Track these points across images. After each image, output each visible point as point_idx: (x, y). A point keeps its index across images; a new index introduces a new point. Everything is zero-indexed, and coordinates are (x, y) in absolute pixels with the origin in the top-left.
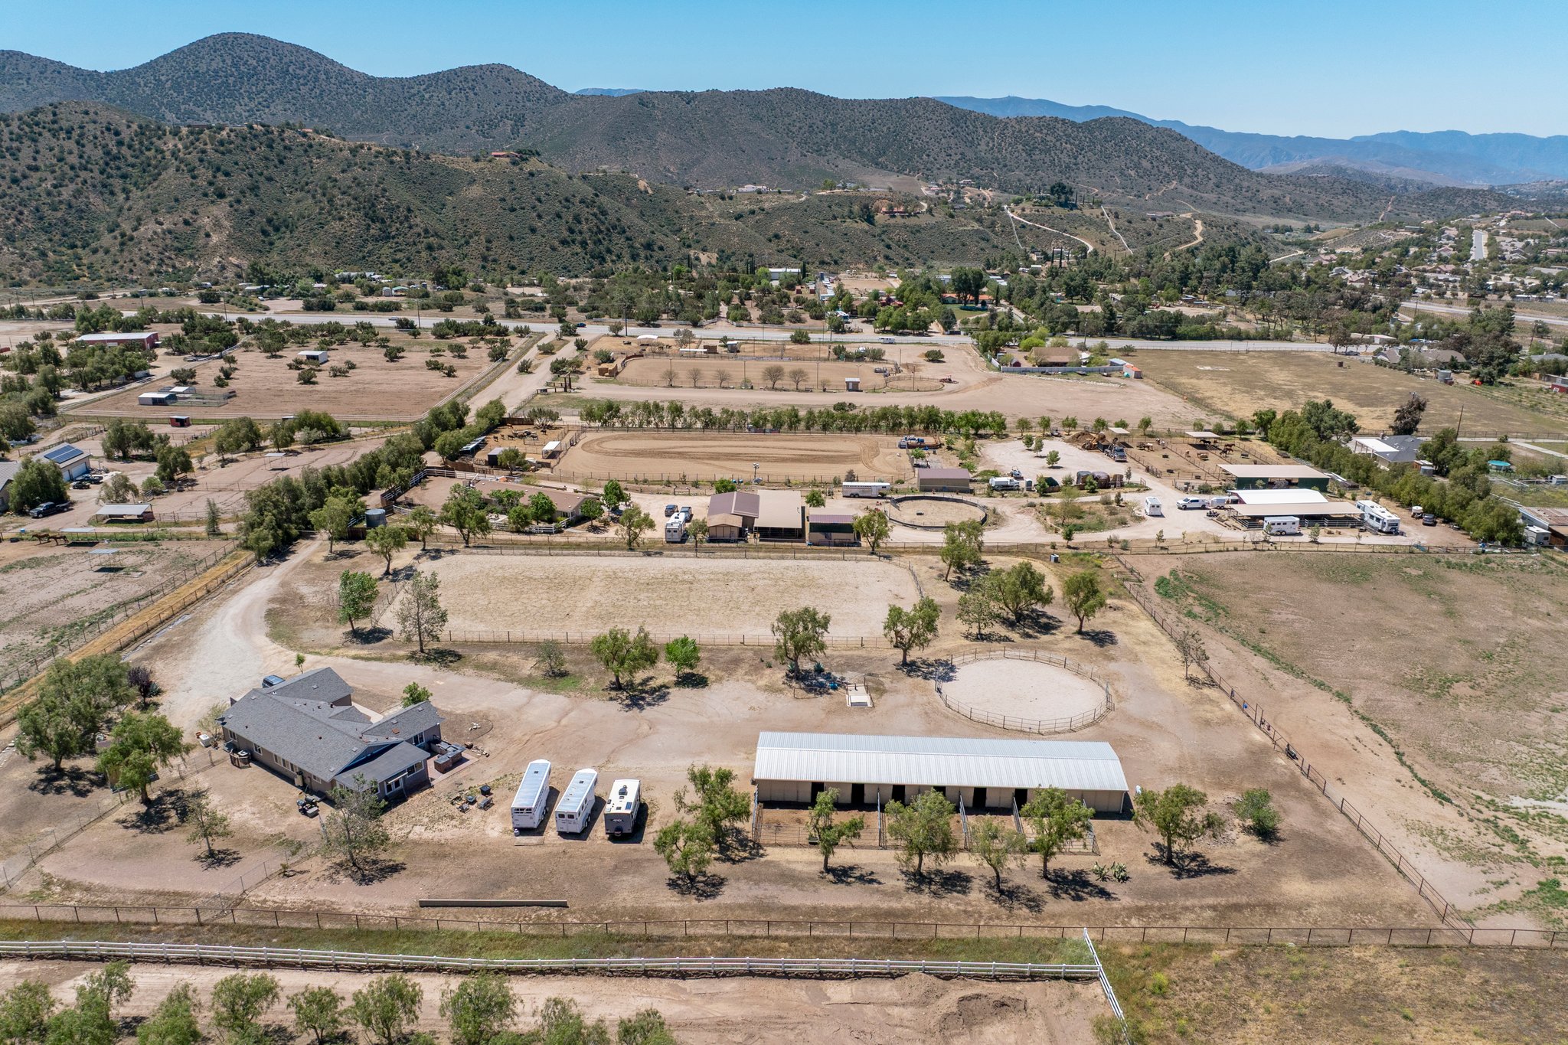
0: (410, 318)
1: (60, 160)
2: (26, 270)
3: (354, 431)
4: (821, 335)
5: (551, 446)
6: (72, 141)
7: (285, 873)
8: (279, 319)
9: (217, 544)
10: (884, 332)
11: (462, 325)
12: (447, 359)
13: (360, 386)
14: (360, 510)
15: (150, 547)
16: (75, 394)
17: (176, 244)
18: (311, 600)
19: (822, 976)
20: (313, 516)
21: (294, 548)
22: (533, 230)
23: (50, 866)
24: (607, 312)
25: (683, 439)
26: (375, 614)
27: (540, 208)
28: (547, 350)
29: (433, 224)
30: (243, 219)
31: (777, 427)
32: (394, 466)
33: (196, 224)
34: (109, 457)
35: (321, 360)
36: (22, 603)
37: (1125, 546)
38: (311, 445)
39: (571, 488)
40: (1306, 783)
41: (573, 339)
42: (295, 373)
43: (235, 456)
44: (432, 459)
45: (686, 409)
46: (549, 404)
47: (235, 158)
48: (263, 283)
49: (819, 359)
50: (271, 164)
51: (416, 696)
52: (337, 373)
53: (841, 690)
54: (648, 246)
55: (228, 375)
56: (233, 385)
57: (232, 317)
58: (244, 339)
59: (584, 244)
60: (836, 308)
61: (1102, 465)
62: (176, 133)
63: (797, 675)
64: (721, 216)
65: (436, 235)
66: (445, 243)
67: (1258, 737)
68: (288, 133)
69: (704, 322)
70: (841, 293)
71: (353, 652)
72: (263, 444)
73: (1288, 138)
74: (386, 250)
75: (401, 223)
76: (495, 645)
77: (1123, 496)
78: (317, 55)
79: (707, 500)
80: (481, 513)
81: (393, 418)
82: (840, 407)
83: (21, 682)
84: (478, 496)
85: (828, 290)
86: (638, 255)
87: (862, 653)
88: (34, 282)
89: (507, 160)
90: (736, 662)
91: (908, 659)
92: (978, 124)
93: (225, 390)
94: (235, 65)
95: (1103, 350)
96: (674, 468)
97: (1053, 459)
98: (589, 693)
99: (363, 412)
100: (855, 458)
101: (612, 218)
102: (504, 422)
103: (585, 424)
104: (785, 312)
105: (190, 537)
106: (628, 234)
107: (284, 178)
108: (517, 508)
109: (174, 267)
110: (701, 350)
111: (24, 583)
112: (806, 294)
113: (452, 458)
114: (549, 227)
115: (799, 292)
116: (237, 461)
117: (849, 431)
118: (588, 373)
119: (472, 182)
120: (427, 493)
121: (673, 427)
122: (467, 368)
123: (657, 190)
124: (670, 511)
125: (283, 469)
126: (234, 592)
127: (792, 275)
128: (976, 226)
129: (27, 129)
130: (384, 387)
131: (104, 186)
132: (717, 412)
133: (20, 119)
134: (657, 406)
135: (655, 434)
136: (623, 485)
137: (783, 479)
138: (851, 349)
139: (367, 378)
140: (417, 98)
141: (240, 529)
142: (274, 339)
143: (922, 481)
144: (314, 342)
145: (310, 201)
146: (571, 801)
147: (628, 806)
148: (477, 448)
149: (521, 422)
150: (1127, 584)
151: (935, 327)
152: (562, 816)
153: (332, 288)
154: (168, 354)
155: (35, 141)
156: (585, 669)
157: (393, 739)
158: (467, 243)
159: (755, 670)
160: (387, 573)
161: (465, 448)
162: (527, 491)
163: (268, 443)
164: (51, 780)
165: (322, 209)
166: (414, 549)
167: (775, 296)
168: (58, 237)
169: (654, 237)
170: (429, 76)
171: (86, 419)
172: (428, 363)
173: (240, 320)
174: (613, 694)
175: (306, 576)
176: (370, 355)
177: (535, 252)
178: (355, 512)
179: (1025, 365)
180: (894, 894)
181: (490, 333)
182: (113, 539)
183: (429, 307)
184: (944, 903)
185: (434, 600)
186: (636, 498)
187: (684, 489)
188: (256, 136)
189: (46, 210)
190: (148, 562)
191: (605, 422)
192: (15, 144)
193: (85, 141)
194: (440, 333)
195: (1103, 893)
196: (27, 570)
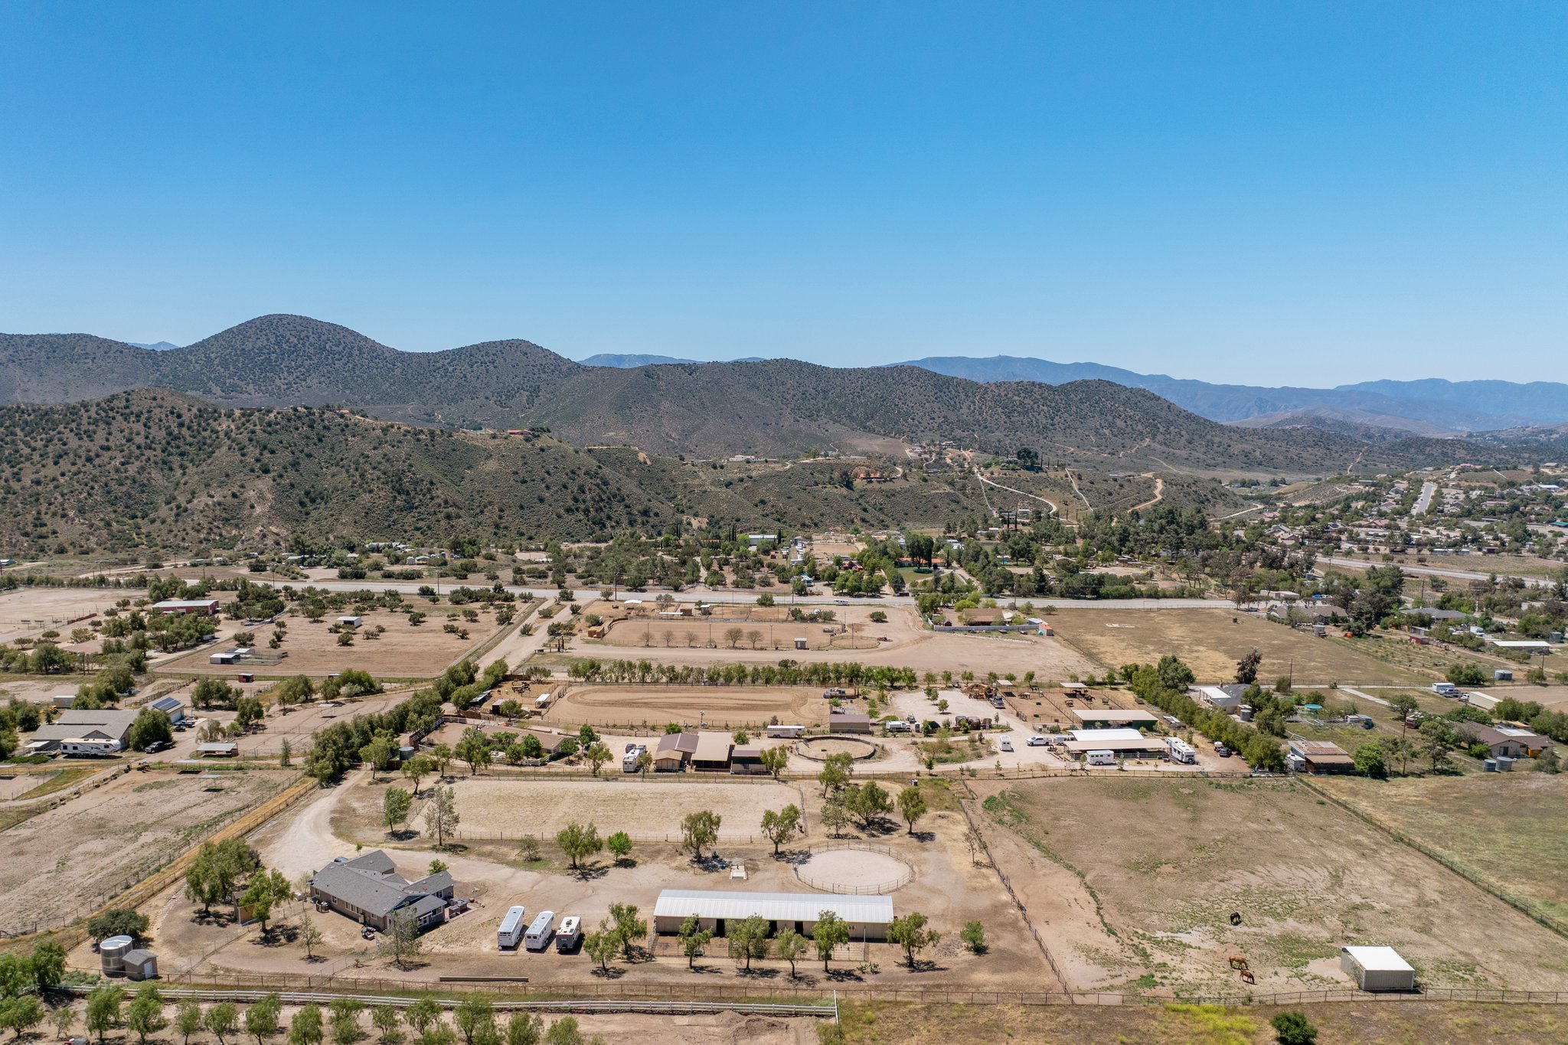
0: (431, 586)
1: (129, 440)
2: (93, 539)
3: (386, 686)
4: (785, 597)
5: (543, 698)
6: (141, 423)
7: (357, 966)
8: (319, 587)
9: (288, 772)
10: (841, 594)
11: (475, 592)
12: (462, 623)
13: (389, 647)
14: (395, 747)
15: (240, 774)
16: (157, 654)
17: (224, 515)
18: (361, 811)
19: (673, 1013)
20: (362, 752)
21: (344, 776)
22: (541, 500)
23: (214, 960)
24: (601, 578)
25: (650, 691)
26: (408, 820)
27: (549, 480)
28: (547, 615)
29: (453, 495)
30: (283, 492)
31: (728, 680)
32: (420, 714)
33: (242, 497)
34: (195, 706)
35: (356, 624)
36: (158, 812)
37: (973, 773)
38: (352, 697)
39: (555, 731)
40: (1023, 923)
41: (569, 604)
42: (336, 636)
43: (293, 706)
44: (449, 708)
45: (654, 666)
46: (543, 663)
47: (279, 437)
48: (305, 553)
49: (777, 621)
50: (312, 441)
51: (437, 868)
52: (370, 636)
53: (728, 869)
54: (645, 513)
55: (279, 638)
56: (284, 646)
57: (279, 585)
58: (290, 605)
59: (587, 512)
60: (802, 573)
61: (982, 710)
62: (230, 415)
63: (699, 860)
64: (712, 484)
65: (455, 505)
66: (462, 512)
67: (1005, 897)
68: (328, 414)
69: (685, 587)
70: (808, 559)
71: (393, 845)
72: (314, 697)
73: (1273, 389)
74: (409, 519)
75: (424, 495)
76: (492, 842)
77: (984, 735)
78: (352, 333)
79: (658, 740)
80: (486, 749)
81: (416, 675)
82: (784, 664)
83: (171, 861)
84: (483, 736)
85: (798, 556)
86: (635, 521)
87: (751, 847)
88: (100, 550)
89: (521, 437)
90: (659, 852)
91: (779, 850)
92: (960, 389)
93: (278, 651)
94: (278, 343)
95: (1028, 610)
96: (637, 716)
97: (943, 706)
98: (555, 871)
99: (393, 670)
100: (786, 706)
101: (613, 487)
102: (507, 678)
103: (572, 679)
104: (757, 576)
105: (268, 767)
106: (627, 502)
107: (322, 454)
108: (512, 746)
109: (221, 535)
110: (679, 613)
111: (155, 799)
112: (780, 561)
113: (464, 708)
114: (555, 497)
115: (773, 557)
116: (294, 710)
117: (787, 684)
118: (579, 635)
119: (489, 457)
120: (444, 736)
121: (643, 681)
122: (478, 631)
123: (655, 461)
124: (630, 748)
125: (332, 717)
126: (306, 806)
127: (768, 542)
128: (948, 489)
129: (103, 414)
130: (409, 649)
131: (165, 463)
132: (679, 668)
133: (98, 405)
134: (630, 664)
135: (628, 687)
136: (594, 729)
137: (723, 724)
138: (806, 612)
139: (394, 640)
140: (441, 371)
141: (306, 762)
142: (316, 606)
143: (832, 725)
144: (349, 608)
145: (344, 475)
146: (537, 928)
147: (571, 931)
148: (484, 700)
149: (520, 678)
150: (963, 801)
151: (887, 589)
152: (529, 937)
153: (363, 557)
154: (226, 619)
155: (108, 424)
156: (553, 856)
157: (423, 893)
158: (482, 512)
159: (671, 857)
160: (415, 793)
161: (474, 700)
162: (520, 734)
163: (319, 695)
164: (203, 917)
165: (354, 482)
166: (434, 777)
167: (750, 563)
168: (121, 509)
169: (650, 504)
170: (453, 351)
171: (171, 675)
172: (445, 627)
173: (286, 588)
174: (570, 871)
175: (357, 795)
176: (396, 620)
177: (543, 519)
178: (392, 749)
179: (956, 624)
180: (730, 978)
181: (499, 599)
182: (212, 768)
183: (447, 575)
184: (757, 982)
185: (451, 807)
186: (604, 739)
187: (644, 731)
188: (299, 418)
189: (113, 485)
190: (240, 785)
191: (588, 678)
192: (92, 427)
193: (151, 424)
194: (457, 599)
195: (859, 979)
196: (154, 790)
